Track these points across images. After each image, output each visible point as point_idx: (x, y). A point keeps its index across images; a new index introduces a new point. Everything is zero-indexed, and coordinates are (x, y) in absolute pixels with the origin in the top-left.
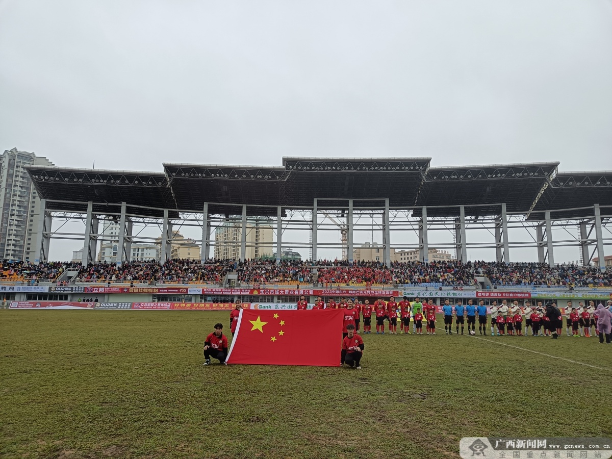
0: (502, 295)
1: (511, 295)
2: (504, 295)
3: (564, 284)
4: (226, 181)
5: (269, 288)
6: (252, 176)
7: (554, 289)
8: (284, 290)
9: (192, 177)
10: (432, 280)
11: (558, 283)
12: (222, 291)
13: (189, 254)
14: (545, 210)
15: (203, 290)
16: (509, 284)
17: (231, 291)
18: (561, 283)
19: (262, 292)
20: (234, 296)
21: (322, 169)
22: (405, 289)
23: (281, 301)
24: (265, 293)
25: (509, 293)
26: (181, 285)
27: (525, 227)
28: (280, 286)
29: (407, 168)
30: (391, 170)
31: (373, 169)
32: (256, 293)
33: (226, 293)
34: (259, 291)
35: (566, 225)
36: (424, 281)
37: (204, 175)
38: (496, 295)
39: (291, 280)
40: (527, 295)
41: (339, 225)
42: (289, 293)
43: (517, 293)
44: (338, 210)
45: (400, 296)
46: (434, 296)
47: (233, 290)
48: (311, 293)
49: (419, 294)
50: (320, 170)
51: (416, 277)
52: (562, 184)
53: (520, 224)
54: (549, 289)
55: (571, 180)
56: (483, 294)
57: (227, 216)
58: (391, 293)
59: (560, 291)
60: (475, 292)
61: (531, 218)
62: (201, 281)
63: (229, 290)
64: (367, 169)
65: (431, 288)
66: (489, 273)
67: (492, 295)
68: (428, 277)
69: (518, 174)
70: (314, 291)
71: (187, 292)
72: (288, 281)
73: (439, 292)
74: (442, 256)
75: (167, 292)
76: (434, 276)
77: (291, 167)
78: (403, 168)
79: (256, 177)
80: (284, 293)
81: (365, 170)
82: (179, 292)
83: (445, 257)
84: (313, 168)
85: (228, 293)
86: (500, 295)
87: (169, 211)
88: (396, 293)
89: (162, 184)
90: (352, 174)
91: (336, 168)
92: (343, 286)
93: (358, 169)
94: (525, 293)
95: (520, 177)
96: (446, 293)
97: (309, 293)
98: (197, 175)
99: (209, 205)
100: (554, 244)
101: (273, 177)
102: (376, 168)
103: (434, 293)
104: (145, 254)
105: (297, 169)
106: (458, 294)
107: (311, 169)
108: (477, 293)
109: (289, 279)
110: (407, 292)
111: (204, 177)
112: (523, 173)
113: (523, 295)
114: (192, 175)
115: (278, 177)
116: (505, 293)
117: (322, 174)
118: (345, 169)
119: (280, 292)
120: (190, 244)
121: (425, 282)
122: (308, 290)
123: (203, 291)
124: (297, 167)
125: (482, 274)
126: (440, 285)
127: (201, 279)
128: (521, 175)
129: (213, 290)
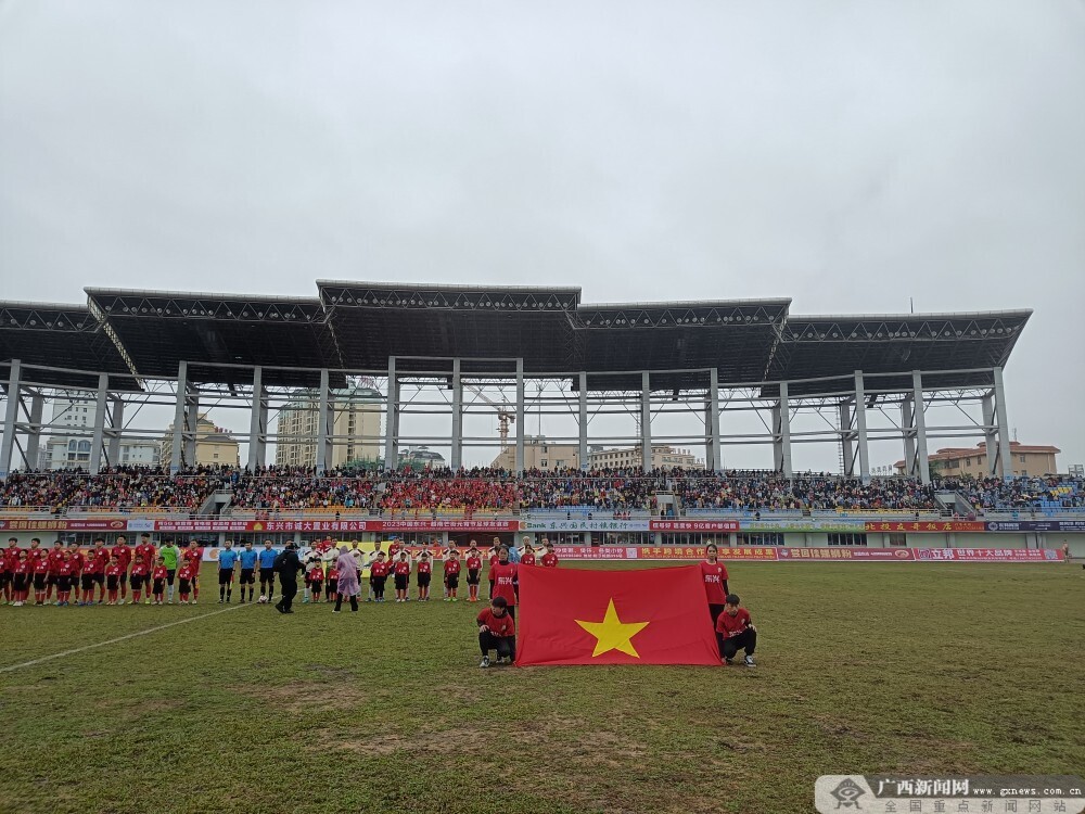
0: (693, 526)
1: (708, 526)
2: (696, 526)
3: (797, 506)
4: (210, 323)
5: (287, 518)
6: (260, 314)
7: (781, 514)
8: (312, 522)
9: (145, 314)
10: (582, 502)
11: (788, 505)
12: (193, 525)
13: (216, 456)
14: (779, 379)
15: (157, 522)
16: (708, 506)
17: (212, 525)
18: (792, 505)
19: (270, 526)
20: (217, 534)
21: (390, 302)
22: (529, 517)
23: (307, 542)
24: (275, 527)
25: (705, 523)
26: (116, 515)
27: (756, 409)
28: (309, 515)
29: (541, 304)
30: (514, 308)
31: (482, 305)
32: (258, 527)
33: (201, 528)
34: (264, 525)
35: (820, 406)
36: (569, 503)
37: (168, 312)
38: (682, 526)
39: (332, 504)
40: (733, 526)
41: (494, 405)
42: (322, 526)
43: (717, 523)
44: (439, 377)
45: (520, 529)
46: (579, 529)
47: (215, 524)
48: (362, 527)
49: (553, 525)
50: (387, 305)
51: (557, 495)
52: (796, 336)
53: (748, 404)
54: (771, 515)
55: (810, 330)
56: (662, 525)
57: (232, 388)
58: (506, 524)
59: (788, 518)
60: (648, 522)
61: (765, 394)
62: (159, 506)
63: (209, 524)
64: (472, 304)
65: (578, 514)
66: (682, 489)
67: (676, 526)
68: (576, 496)
69: (725, 319)
70: (369, 524)
71: (125, 527)
72: (325, 507)
73: (588, 522)
74: (680, 458)
75: (86, 527)
76: (588, 493)
77: (334, 299)
78: (534, 306)
79: (268, 315)
80: (312, 527)
81: (469, 307)
82: (109, 527)
83: (684, 460)
84: (375, 301)
85: (205, 529)
86: (689, 526)
87: (110, 378)
88: (514, 524)
89: (85, 326)
90: (447, 314)
91: (417, 302)
92: (425, 513)
93: (457, 304)
94: (730, 523)
95: (730, 323)
96: (599, 523)
97: (358, 527)
98: (153, 310)
99: (189, 367)
100: (792, 438)
101: (300, 316)
102: (488, 304)
103: (579, 523)
104: (130, 457)
105: (345, 302)
106: (622, 526)
107: (370, 303)
108: (652, 523)
109: (326, 503)
110: (533, 522)
111: (168, 315)
112: (734, 317)
113: (727, 526)
114: (144, 310)
115: (308, 317)
116: (698, 523)
117: (393, 313)
118: (433, 305)
119: (303, 526)
120: (221, 438)
121: (571, 504)
122: (357, 522)
123: (157, 526)
124: (345, 299)
125: (670, 490)
126: (591, 509)
127: (158, 503)
128: (731, 319)
129: (177, 524)
